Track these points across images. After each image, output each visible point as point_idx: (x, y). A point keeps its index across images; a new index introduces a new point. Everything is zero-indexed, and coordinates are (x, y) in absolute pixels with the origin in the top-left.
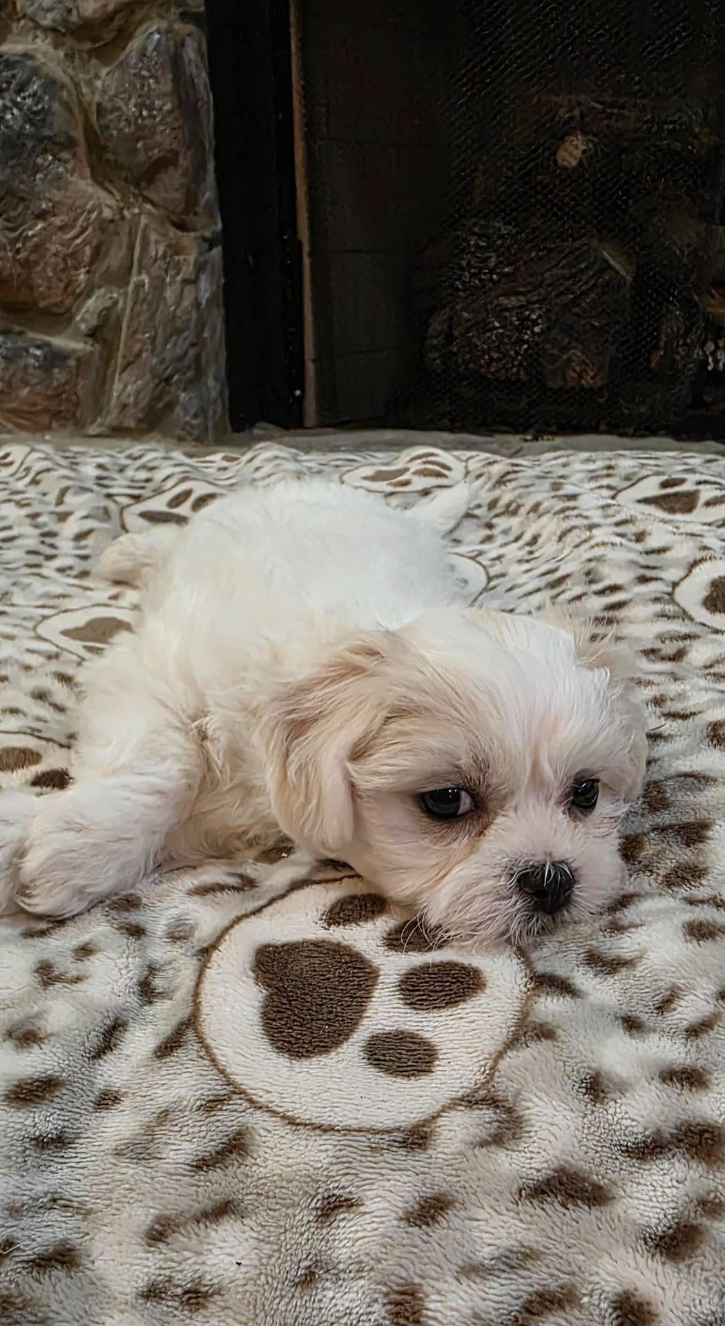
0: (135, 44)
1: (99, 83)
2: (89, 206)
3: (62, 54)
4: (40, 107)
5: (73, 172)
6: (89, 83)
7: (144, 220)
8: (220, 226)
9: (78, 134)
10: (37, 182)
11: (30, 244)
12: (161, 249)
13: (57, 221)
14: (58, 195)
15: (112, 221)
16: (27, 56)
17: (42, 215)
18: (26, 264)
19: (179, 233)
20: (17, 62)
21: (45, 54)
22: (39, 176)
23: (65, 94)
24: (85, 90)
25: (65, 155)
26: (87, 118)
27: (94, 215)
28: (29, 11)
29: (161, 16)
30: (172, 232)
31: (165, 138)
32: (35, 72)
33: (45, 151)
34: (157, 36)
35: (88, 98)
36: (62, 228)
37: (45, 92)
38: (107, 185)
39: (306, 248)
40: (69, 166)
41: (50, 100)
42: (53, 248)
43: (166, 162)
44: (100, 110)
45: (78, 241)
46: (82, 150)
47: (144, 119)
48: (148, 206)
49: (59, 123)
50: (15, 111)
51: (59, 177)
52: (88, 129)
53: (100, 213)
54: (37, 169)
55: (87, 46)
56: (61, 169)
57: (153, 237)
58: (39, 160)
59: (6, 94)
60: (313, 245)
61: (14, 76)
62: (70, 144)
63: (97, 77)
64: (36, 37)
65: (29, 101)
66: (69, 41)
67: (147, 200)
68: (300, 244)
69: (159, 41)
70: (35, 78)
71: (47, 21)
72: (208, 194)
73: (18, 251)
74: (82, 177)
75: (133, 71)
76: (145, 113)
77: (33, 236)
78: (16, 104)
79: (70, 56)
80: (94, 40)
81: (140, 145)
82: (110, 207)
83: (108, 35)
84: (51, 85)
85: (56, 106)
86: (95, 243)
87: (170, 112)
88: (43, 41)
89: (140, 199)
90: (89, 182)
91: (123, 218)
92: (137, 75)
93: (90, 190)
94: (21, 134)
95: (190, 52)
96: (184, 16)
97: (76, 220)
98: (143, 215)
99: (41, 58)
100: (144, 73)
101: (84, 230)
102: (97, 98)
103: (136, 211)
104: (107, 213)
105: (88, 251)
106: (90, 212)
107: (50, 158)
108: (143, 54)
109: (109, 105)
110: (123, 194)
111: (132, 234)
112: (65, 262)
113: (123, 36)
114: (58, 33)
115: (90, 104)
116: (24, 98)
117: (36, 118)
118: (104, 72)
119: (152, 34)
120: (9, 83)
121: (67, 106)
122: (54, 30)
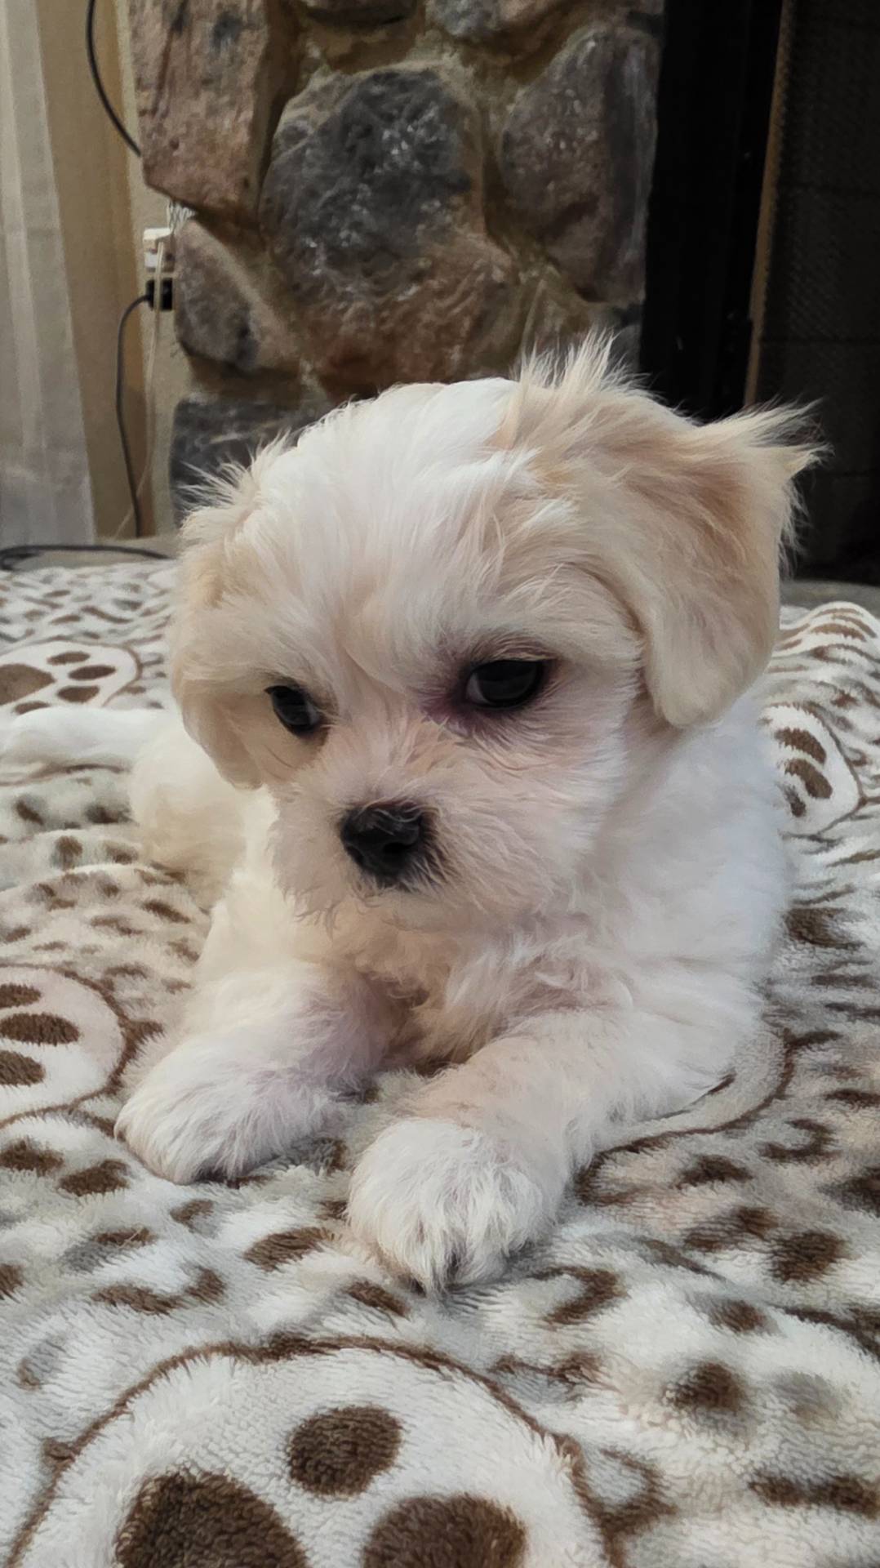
0: (563, 56)
1: (511, 108)
2: (476, 267)
3: (470, 71)
4: (434, 139)
5: (464, 220)
6: (501, 108)
7: (542, 285)
8: (641, 296)
9: (477, 174)
10: (418, 234)
11: (400, 312)
12: (559, 323)
13: (434, 284)
14: (439, 250)
15: (502, 286)
16: (427, 74)
17: (418, 277)
18: (391, 338)
19: (584, 303)
20: (414, 83)
21: (451, 72)
22: (421, 227)
23: (466, 121)
24: (493, 118)
25: (456, 200)
26: (490, 153)
27: (481, 277)
28: (440, 17)
29: (602, 18)
30: (576, 301)
31: (583, 178)
32: (435, 95)
33: (432, 196)
34: (591, 44)
35: (494, 128)
36: (441, 294)
37: (442, 121)
38: (505, 240)
39: (758, 332)
40: (460, 214)
41: (448, 130)
42: (426, 317)
43: (580, 209)
44: (508, 142)
45: (457, 310)
46: (477, 195)
47: (560, 152)
48: (550, 268)
49: (454, 161)
50: (404, 145)
51: (445, 229)
52: (490, 168)
53: (489, 274)
54: (421, 217)
55: (504, 60)
56: (448, 219)
57: (551, 307)
58: (425, 207)
59: (397, 124)
60: (768, 327)
61: (407, 101)
62: (463, 186)
63: (511, 100)
64: (442, 51)
65: (422, 132)
66: (484, 55)
67: (552, 260)
68: (749, 326)
69: (594, 50)
70: (432, 103)
71: (459, 29)
72: (632, 252)
73: (383, 321)
74: (473, 229)
75: (555, 91)
76: (563, 145)
77: (404, 302)
78: (405, 136)
79: (481, 76)
80: (513, 54)
81: (551, 186)
82: (502, 268)
83: (533, 44)
84: (452, 111)
85: (454, 138)
86: (476, 312)
87: (596, 143)
88: (451, 56)
89: (542, 259)
90: (482, 235)
91: (517, 282)
92: (561, 96)
93: (482, 245)
94: (406, 172)
95: (634, 67)
96: (634, 18)
97: (458, 282)
98: (542, 278)
99: (444, 77)
100: (570, 92)
101: (465, 295)
102: (506, 128)
103: (535, 273)
104: (498, 275)
105: (467, 323)
106: (478, 272)
107: (437, 204)
108: (571, 67)
109: (518, 135)
110: (521, 253)
111: (525, 301)
112: (438, 336)
113: (552, 44)
114: (471, 46)
115: (496, 136)
116: (416, 128)
117: (427, 153)
118: (520, 93)
119: (587, 40)
120: (401, 109)
121: (467, 138)
122: (465, 41)
